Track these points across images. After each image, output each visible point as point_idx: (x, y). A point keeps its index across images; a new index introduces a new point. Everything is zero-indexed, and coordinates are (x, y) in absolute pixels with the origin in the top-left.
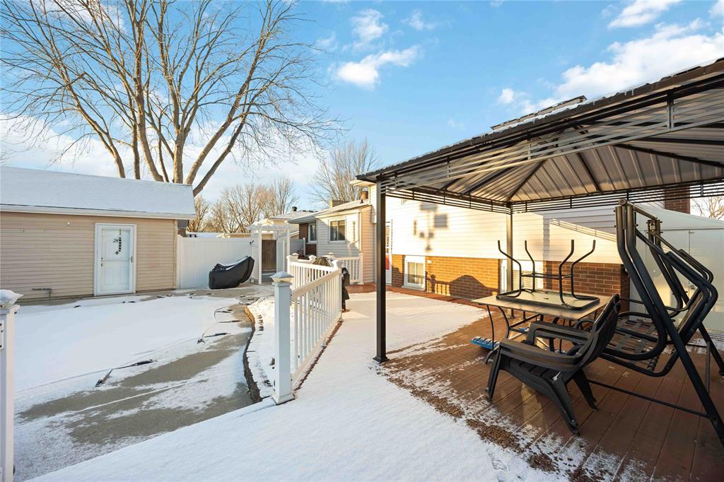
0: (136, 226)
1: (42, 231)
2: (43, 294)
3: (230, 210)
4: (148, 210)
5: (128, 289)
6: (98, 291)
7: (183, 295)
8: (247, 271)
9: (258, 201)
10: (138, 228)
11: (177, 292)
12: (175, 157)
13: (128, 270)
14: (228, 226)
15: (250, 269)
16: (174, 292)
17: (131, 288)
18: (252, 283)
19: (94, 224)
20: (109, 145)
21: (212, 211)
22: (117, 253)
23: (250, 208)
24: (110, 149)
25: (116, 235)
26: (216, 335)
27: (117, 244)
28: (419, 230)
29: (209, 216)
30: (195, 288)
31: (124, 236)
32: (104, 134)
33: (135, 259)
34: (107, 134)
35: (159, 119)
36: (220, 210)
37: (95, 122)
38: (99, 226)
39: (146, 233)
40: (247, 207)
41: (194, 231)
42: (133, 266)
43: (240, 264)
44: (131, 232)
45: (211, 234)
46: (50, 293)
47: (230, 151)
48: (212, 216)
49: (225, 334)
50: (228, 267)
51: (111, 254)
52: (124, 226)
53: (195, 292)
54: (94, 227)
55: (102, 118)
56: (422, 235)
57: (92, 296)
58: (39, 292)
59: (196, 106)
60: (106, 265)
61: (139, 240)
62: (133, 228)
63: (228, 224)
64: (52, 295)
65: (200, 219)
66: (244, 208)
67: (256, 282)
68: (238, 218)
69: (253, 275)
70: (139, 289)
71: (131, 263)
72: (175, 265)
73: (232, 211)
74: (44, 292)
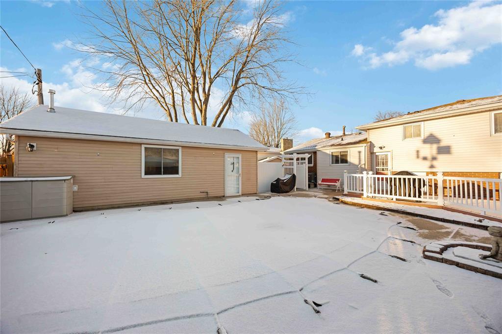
0: (241, 155)
1: (203, 158)
5: (239, 193)
6: (227, 194)
10: (242, 157)
12: (203, 111)
19: (224, 154)
22: (232, 171)
25: (232, 160)
27: (232, 166)
28: (422, 155)
31: (235, 161)
33: (241, 174)
38: (227, 155)
39: (245, 159)
46: (208, 194)
50: (285, 180)
51: (230, 172)
54: (224, 156)
56: (425, 159)
57: (224, 197)
58: (203, 194)
60: (228, 178)
61: (242, 163)
64: (209, 196)
70: (243, 193)
71: (240, 178)
72: (257, 178)
74: (205, 194)
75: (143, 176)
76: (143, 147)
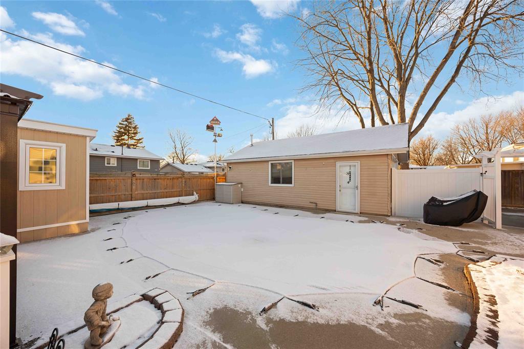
0: (359, 162)
1: (312, 169)
2: (313, 206)
3: (462, 144)
4: (367, 149)
5: (355, 209)
6: (338, 209)
7: (394, 223)
8: (476, 209)
9: (499, 129)
10: (361, 164)
11: (391, 219)
12: (399, 104)
13: (355, 195)
14: (460, 159)
15: (479, 207)
16: (388, 218)
17: (357, 209)
18: (485, 225)
19: (335, 163)
20: (356, 111)
21: (442, 147)
22: (348, 182)
23: (487, 138)
24: (357, 114)
25: (347, 170)
26: (403, 302)
27: (349, 176)
29: (438, 152)
30: (408, 218)
31: (352, 170)
32: (353, 106)
33: (359, 187)
34: (355, 105)
35: (388, 82)
36: (450, 146)
37: (349, 100)
38: (338, 164)
39: (366, 167)
40: (484, 137)
41: (425, 165)
42: (358, 192)
43: (463, 199)
44: (357, 166)
45: (441, 167)
46: (316, 206)
47: (454, 81)
48: (442, 151)
49: (416, 307)
50: (446, 201)
51: (345, 184)
52: (352, 163)
53: (407, 223)
54: (336, 165)
55: (353, 96)
57: (334, 211)
58: (312, 204)
59: (417, 54)
60: (343, 190)
61: (362, 173)
62: (357, 163)
63: (459, 157)
64: (318, 207)
65: (430, 155)
66: (480, 140)
67: (492, 225)
68: (472, 150)
69: (486, 214)
70: (362, 211)
71: (356, 191)
73: (464, 144)
74: (315, 205)
75: (270, 184)
76: (270, 163)
